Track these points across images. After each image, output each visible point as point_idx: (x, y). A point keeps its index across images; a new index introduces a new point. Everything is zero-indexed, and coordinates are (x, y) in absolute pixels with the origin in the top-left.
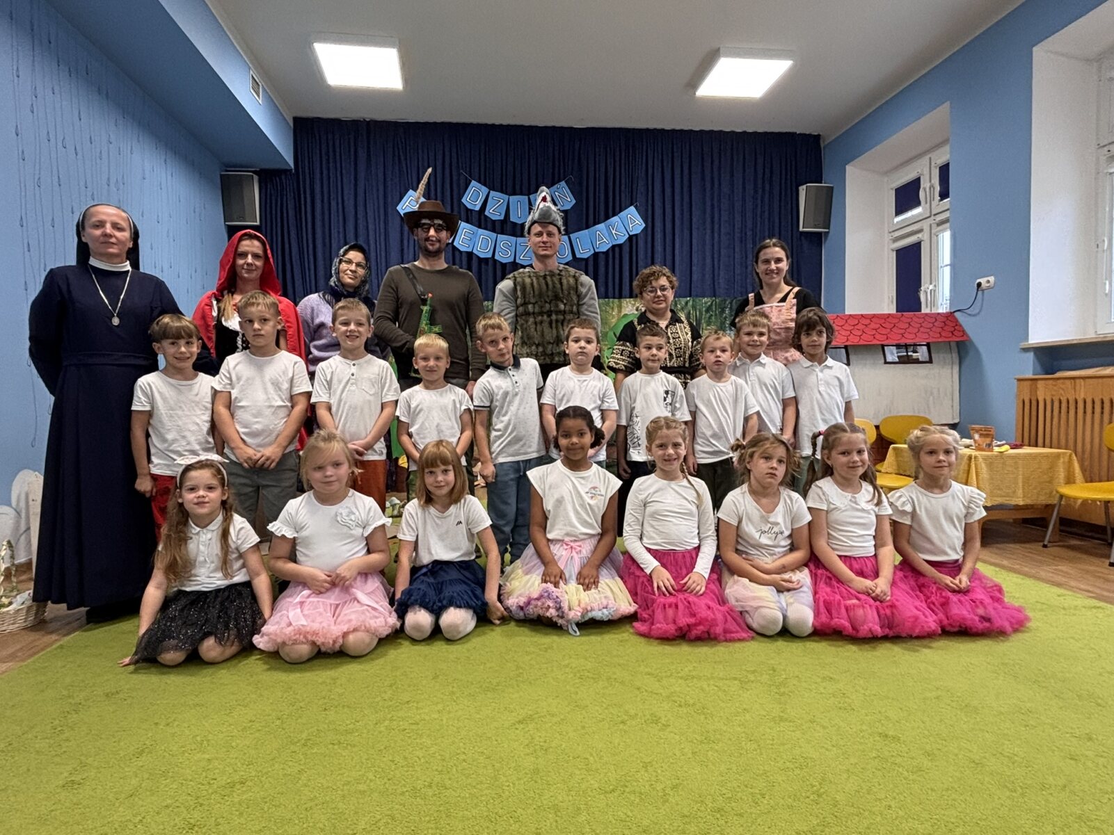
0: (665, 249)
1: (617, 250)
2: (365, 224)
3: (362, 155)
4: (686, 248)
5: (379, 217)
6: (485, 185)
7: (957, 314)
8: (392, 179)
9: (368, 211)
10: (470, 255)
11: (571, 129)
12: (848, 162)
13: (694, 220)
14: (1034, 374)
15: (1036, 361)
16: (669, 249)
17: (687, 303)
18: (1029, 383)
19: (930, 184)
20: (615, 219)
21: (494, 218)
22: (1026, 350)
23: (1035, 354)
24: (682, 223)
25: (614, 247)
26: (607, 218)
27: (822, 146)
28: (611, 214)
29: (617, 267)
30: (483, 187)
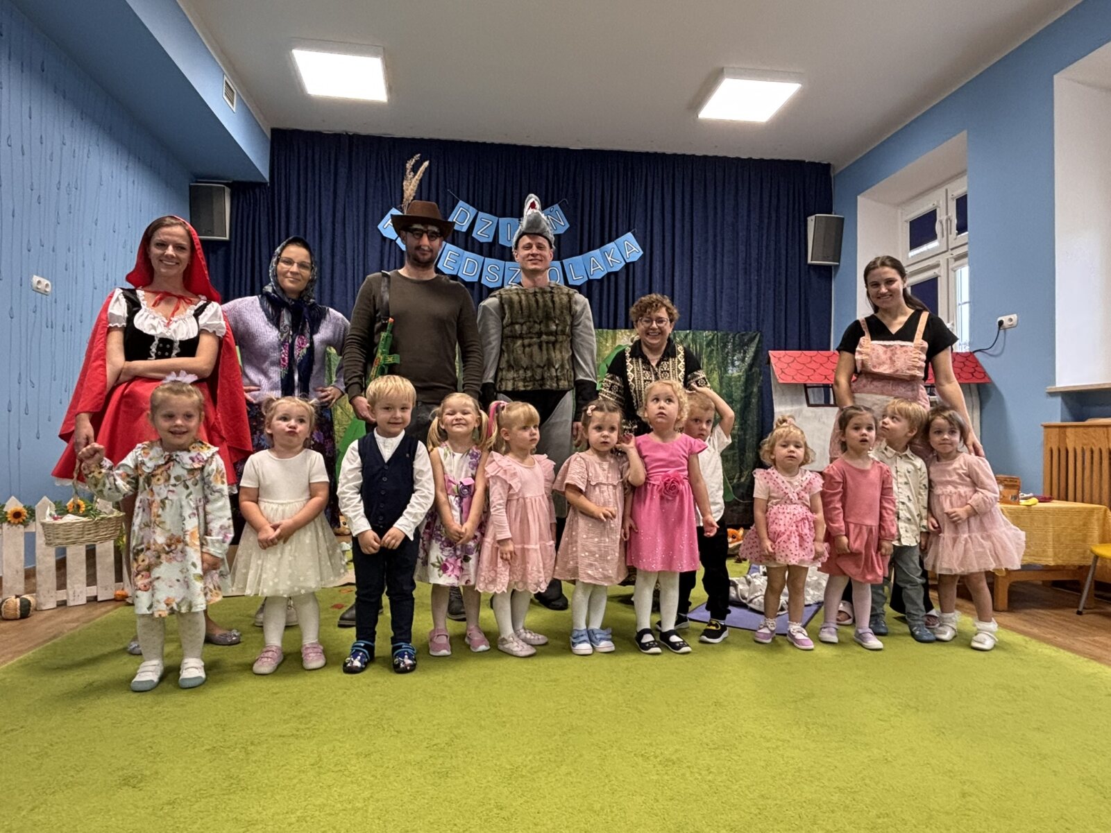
0: (664, 280)
1: (613, 277)
2: (343, 241)
3: (343, 171)
4: (686, 278)
5: (358, 235)
6: (474, 206)
7: (977, 355)
8: (375, 197)
9: (347, 229)
11: (567, 150)
12: (859, 193)
13: (696, 249)
14: (1062, 421)
15: (1064, 407)
16: (668, 278)
17: (686, 336)
18: (1057, 429)
19: (947, 216)
20: (612, 245)
21: (482, 240)
22: (1053, 394)
23: (1062, 398)
24: (682, 253)
25: (609, 274)
26: (603, 244)
27: (832, 175)
28: (607, 240)
29: (612, 296)
30: (471, 207)
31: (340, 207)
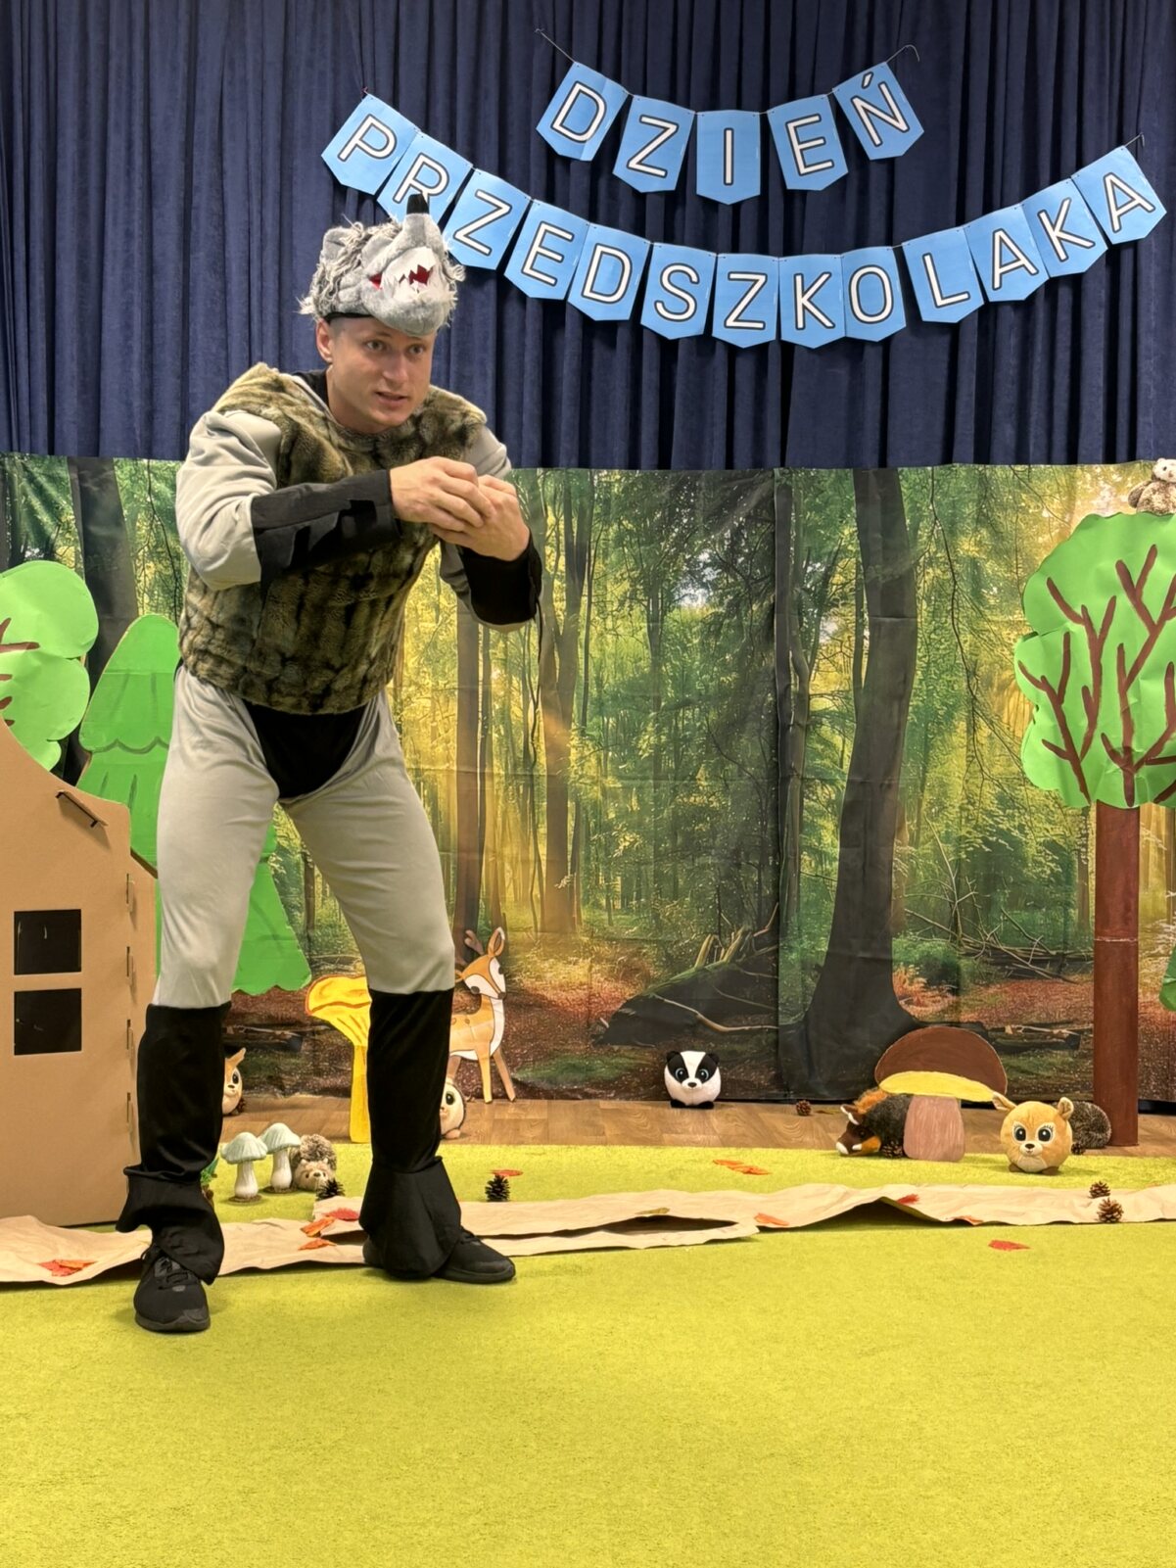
1: (1065, 295)
2: (216, 207)
5: (262, 182)
6: (617, 78)
8: (310, 64)
9: (227, 164)
10: (554, 311)
20: (1061, 189)
21: (643, 186)
25: (1052, 284)
26: (1031, 187)
28: (1045, 173)
29: (1063, 357)
30: (610, 84)
31: (206, 97)
